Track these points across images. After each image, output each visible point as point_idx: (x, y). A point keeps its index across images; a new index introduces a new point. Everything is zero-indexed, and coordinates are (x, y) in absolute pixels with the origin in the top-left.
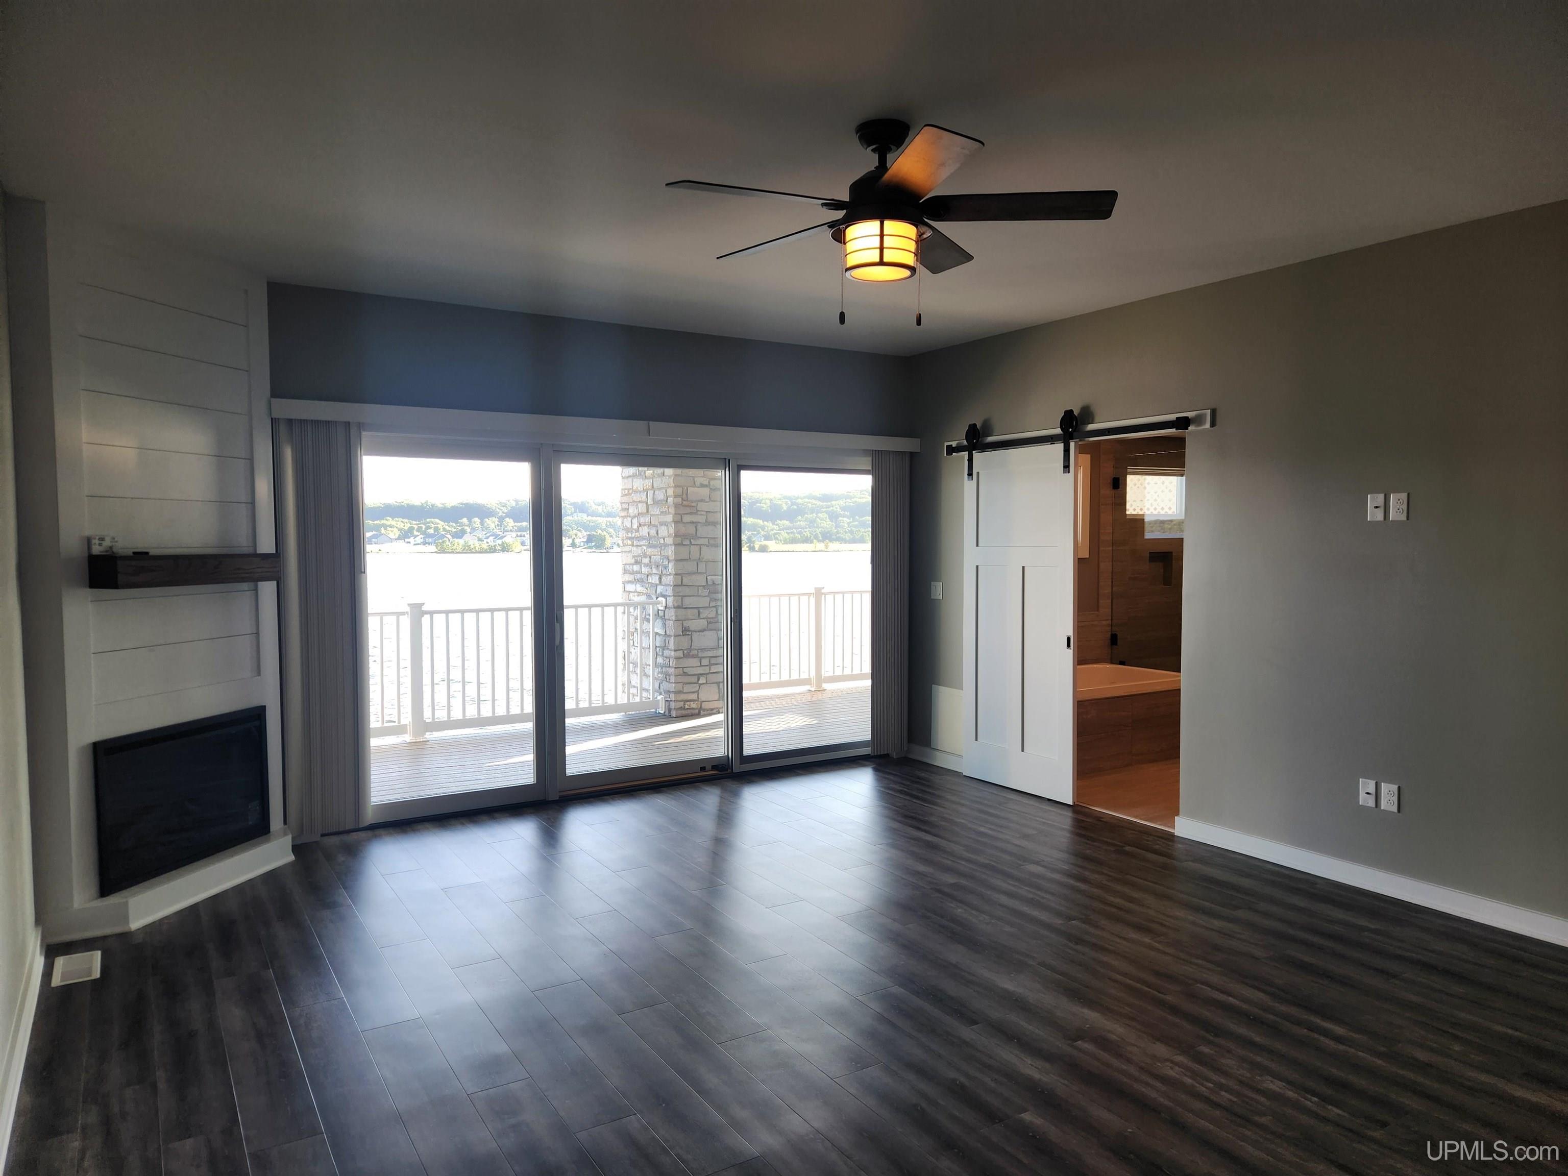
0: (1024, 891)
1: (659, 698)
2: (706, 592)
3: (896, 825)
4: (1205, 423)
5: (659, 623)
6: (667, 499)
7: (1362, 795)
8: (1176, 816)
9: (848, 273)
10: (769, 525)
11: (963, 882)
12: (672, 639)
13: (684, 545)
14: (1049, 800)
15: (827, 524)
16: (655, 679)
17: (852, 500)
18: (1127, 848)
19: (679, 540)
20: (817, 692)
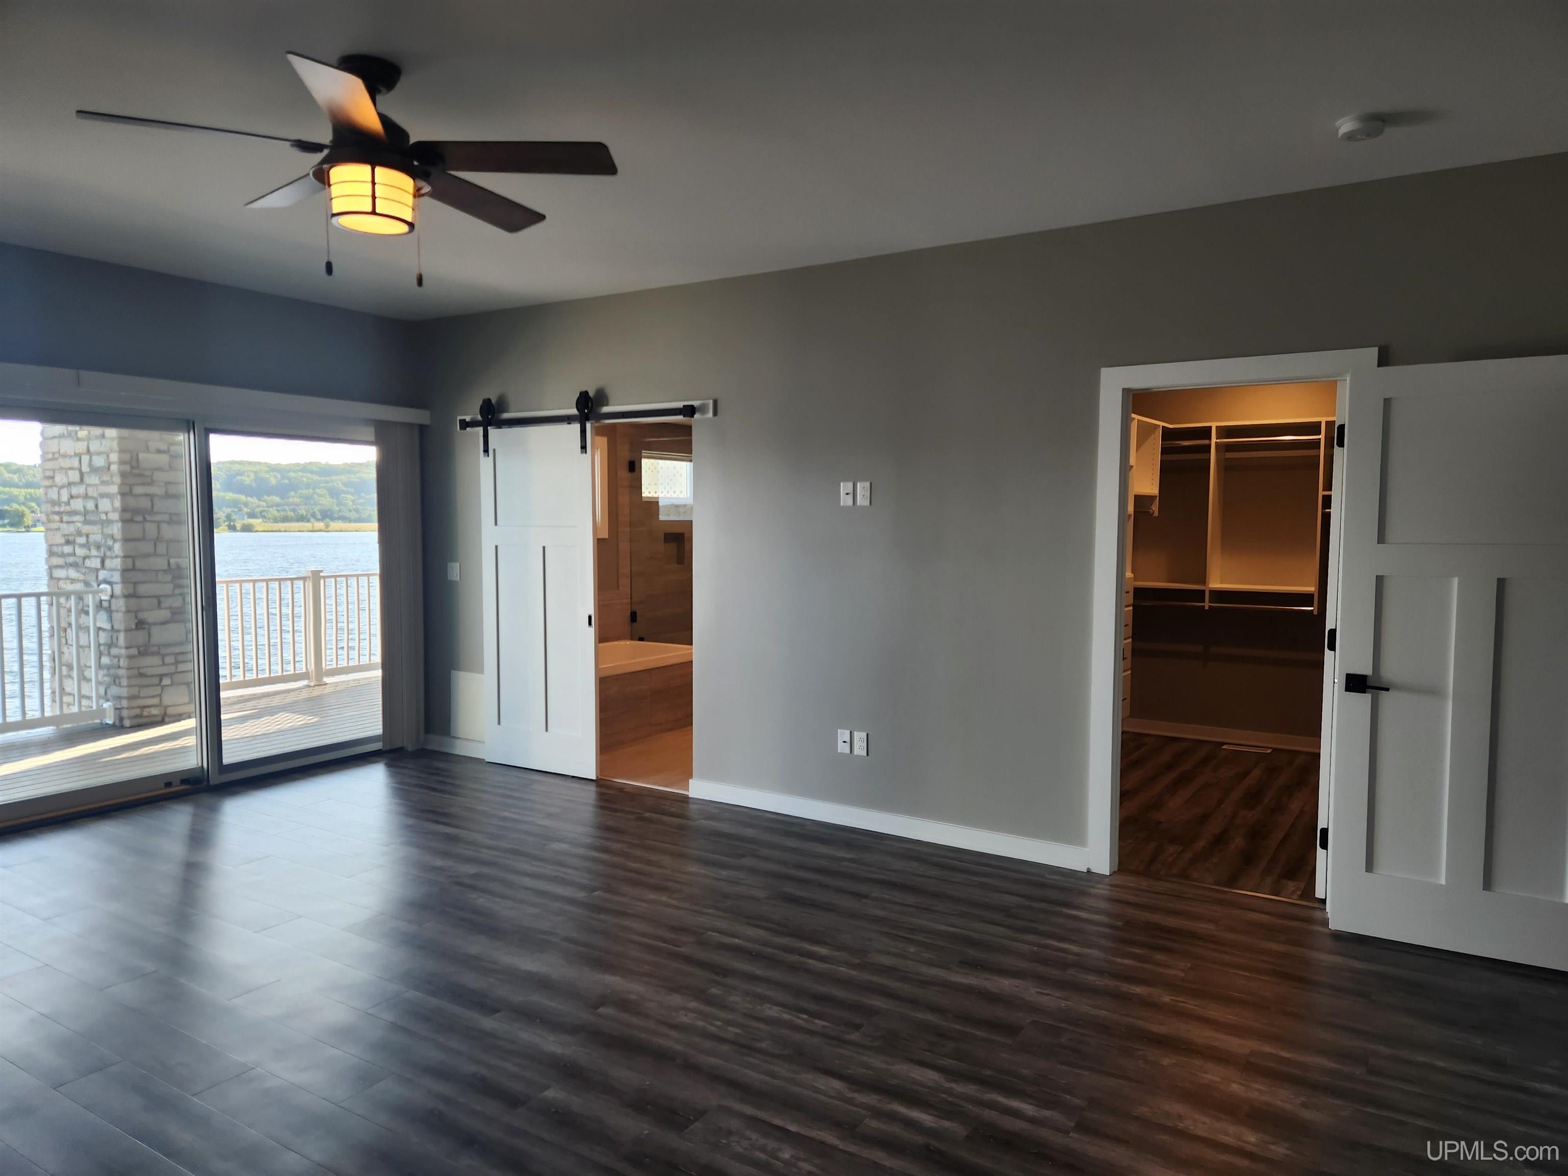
0: (548, 870)
1: (106, 705)
2: (169, 578)
3: (411, 821)
4: (708, 412)
5: (103, 615)
6: (109, 466)
7: (840, 743)
8: (690, 778)
9: (334, 219)
10: (253, 500)
11: (486, 870)
12: (122, 636)
13: (137, 522)
14: (573, 777)
15: (327, 502)
16: (98, 683)
17: (357, 475)
18: (647, 815)
19: (128, 516)
20: (316, 687)
